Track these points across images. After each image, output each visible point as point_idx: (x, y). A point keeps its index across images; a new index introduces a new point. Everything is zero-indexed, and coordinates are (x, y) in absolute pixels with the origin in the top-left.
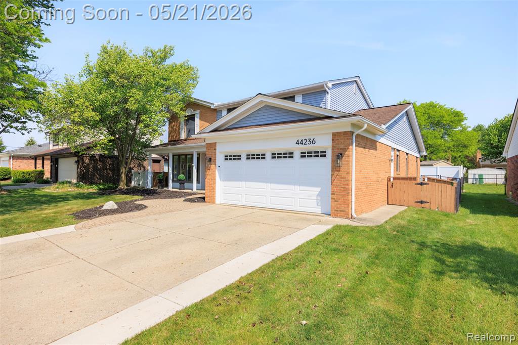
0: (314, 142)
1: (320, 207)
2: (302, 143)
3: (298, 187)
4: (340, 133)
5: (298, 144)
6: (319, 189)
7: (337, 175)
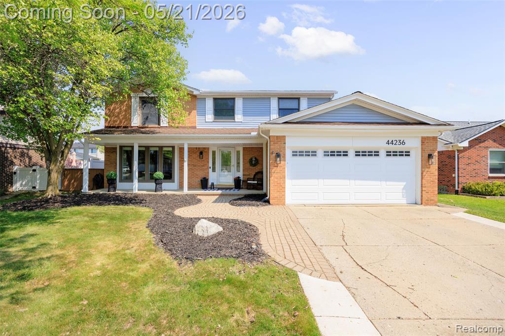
0: (404, 143)
1: (405, 199)
2: (393, 144)
3: (385, 182)
4: (430, 137)
5: (389, 144)
6: (404, 183)
7: (427, 172)
